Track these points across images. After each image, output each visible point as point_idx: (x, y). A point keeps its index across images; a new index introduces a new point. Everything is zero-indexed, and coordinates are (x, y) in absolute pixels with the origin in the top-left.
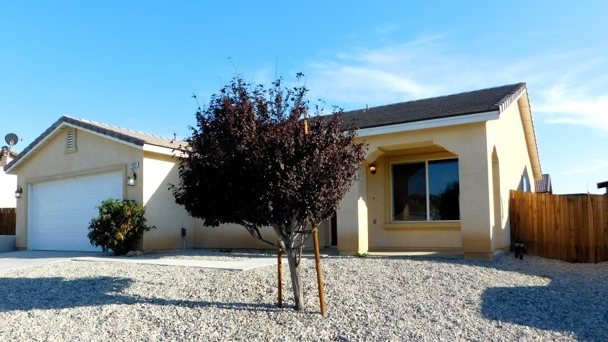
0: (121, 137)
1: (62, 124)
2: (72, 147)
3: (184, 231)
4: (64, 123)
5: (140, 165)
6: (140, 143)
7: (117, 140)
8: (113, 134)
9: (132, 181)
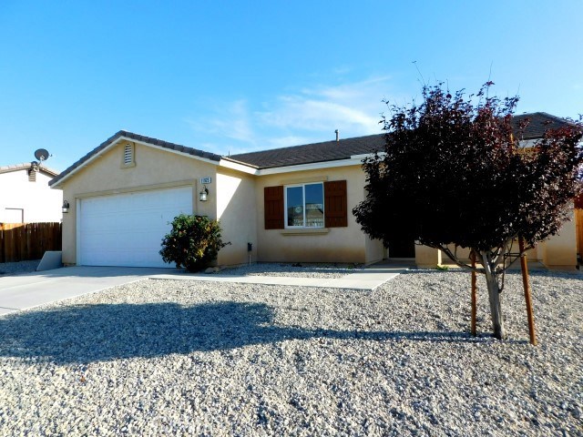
0: (192, 152)
1: (119, 139)
2: (130, 162)
3: (250, 246)
4: (123, 138)
5: (213, 180)
6: (217, 158)
7: (188, 155)
8: (182, 149)
9: (204, 197)
